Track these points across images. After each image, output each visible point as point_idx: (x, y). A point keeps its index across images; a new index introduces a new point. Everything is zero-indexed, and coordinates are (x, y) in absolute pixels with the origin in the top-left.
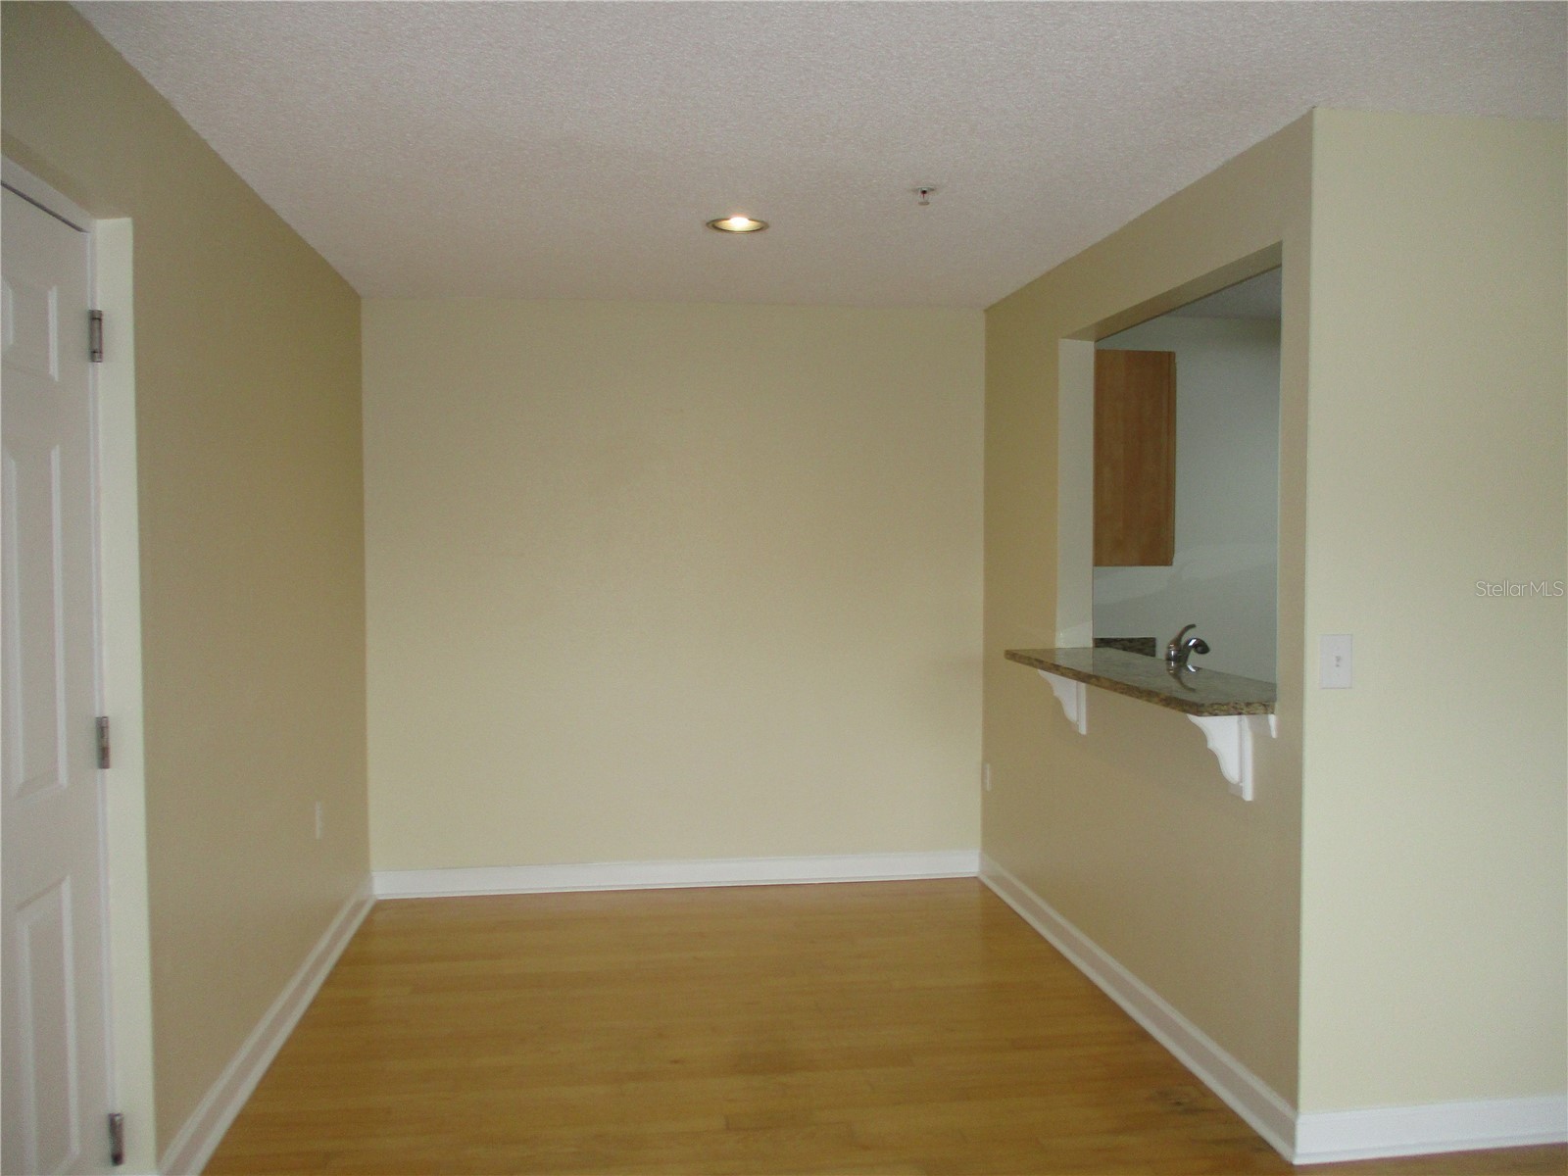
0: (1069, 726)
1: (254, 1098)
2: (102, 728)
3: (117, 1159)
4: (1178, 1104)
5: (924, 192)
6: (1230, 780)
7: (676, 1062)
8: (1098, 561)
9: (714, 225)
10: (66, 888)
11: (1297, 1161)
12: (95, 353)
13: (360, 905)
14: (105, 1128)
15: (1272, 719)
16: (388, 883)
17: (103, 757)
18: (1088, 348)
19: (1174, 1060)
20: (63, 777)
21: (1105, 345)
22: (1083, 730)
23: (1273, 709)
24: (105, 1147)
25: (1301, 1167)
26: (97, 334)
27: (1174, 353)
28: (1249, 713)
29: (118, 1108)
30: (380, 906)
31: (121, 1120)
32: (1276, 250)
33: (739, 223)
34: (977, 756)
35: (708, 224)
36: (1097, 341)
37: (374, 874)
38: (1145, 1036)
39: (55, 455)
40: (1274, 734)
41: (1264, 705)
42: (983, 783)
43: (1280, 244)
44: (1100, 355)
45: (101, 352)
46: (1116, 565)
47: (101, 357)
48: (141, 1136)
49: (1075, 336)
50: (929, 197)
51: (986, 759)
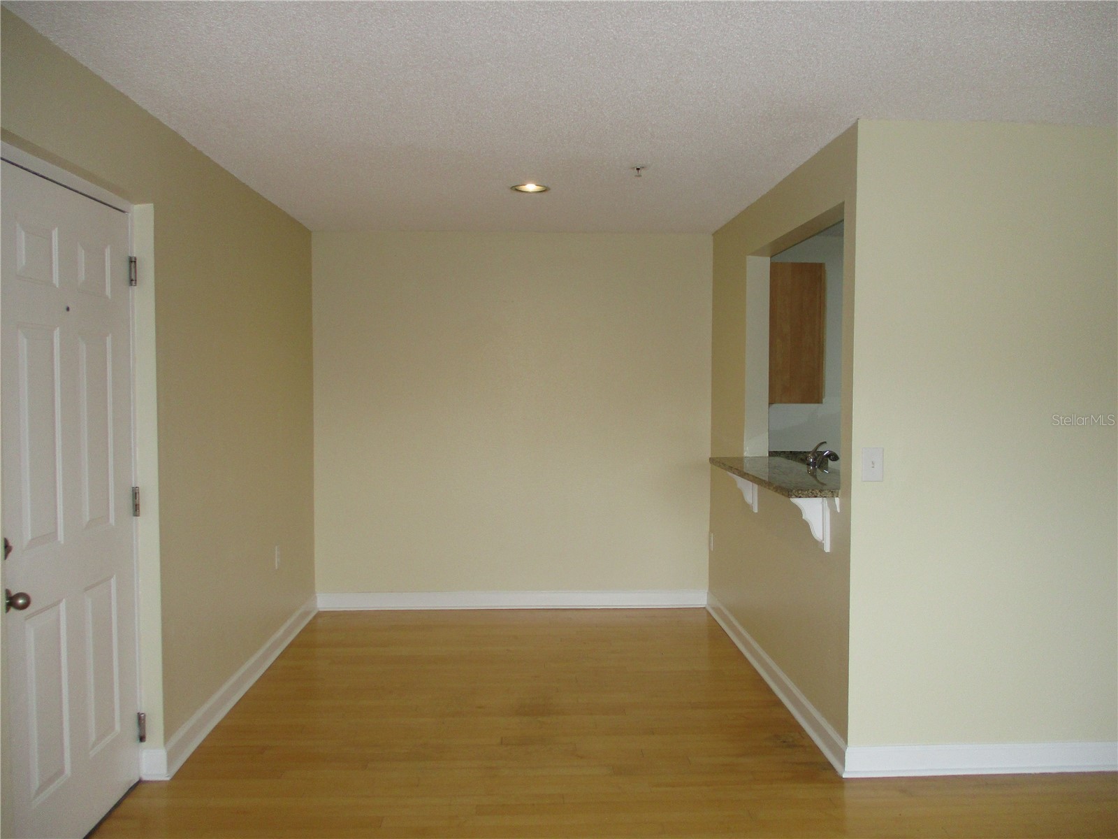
0: (748, 507)
1: (228, 716)
2: (135, 493)
3: (142, 739)
4: (784, 742)
5: (638, 169)
6: (818, 539)
7: (480, 707)
8: (772, 402)
9: (515, 189)
10: (113, 581)
11: (844, 776)
12: (132, 281)
13: (307, 613)
14: (135, 720)
15: (837, 500)
16: (326, 601)
17: (136, 509)
18: (766, 262)
19: (793, 718)
20: (112, 520)
21: (778, 259)
22: (756, 510)
23: (838, 494)
24: (134, 731)
25: (847, 779)
26: (133, 270)
27: (824, 264)
28: (821, 496)
29: (143, 709)
30: (320, 615)
31: (145, 716)
32: (840, 209)
33: (531, 187)
34: (707, 527)
35: (511, 188)
36: (771, 257)
37: (317, 595)
38: (779, 703)
39: (109, 340)
40: (838, 510)
41: (832, 492)
42: (710, 546)
43: (843, 203)
44: (774, 266)
45: (136, 281)
46: (785, 403)
47: (136, 283)
48: (156, 726)
49: (755, 253)
50: (642, 172)
51: (711, 531)
